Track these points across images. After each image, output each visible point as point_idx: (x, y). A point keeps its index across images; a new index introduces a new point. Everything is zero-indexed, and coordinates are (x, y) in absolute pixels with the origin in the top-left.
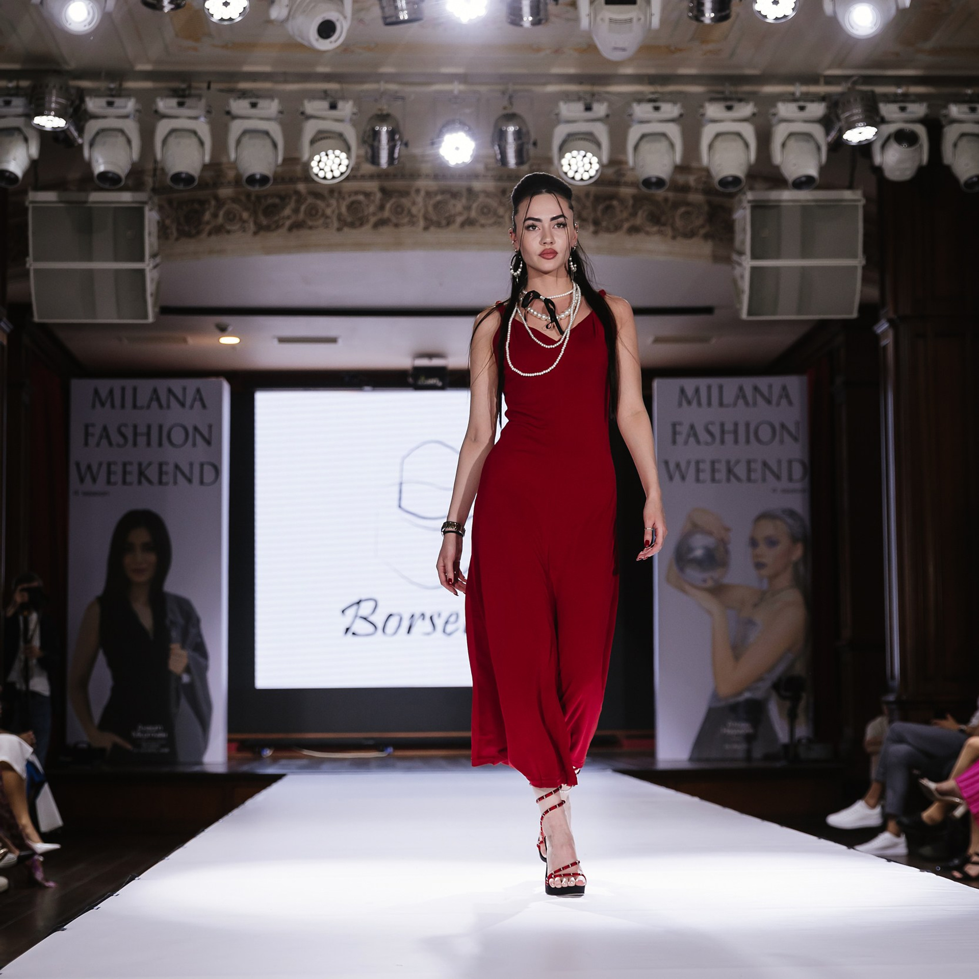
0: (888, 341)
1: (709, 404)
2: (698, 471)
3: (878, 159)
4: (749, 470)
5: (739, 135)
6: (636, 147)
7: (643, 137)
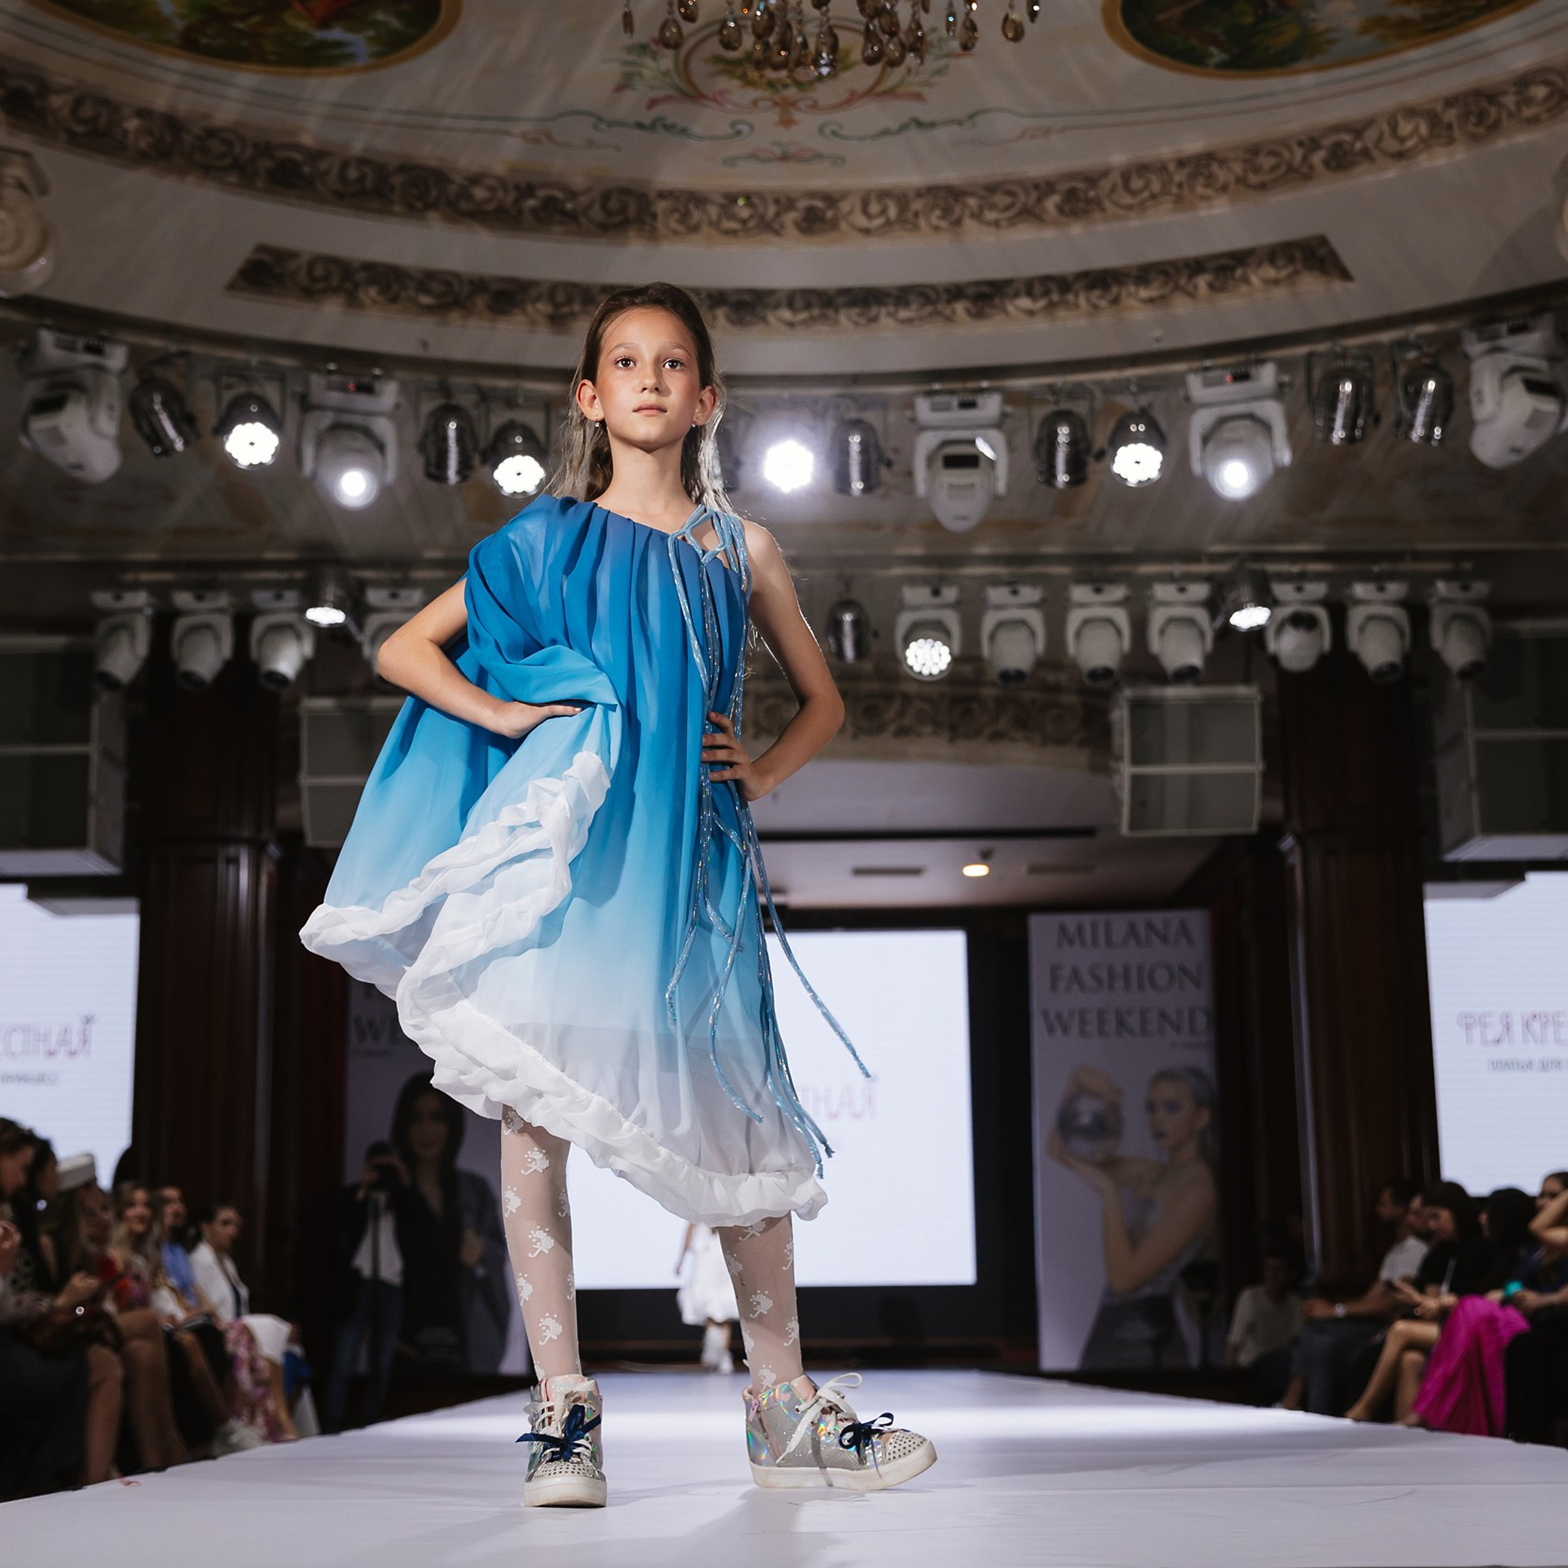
0: (1296, 859)
1: (1095, 942)
2: (1083, 1022)
3: (1272, 646)
4: (1144, 1022)
5: (1110, 621)
6: (992, 637)
7: (1000, 625)
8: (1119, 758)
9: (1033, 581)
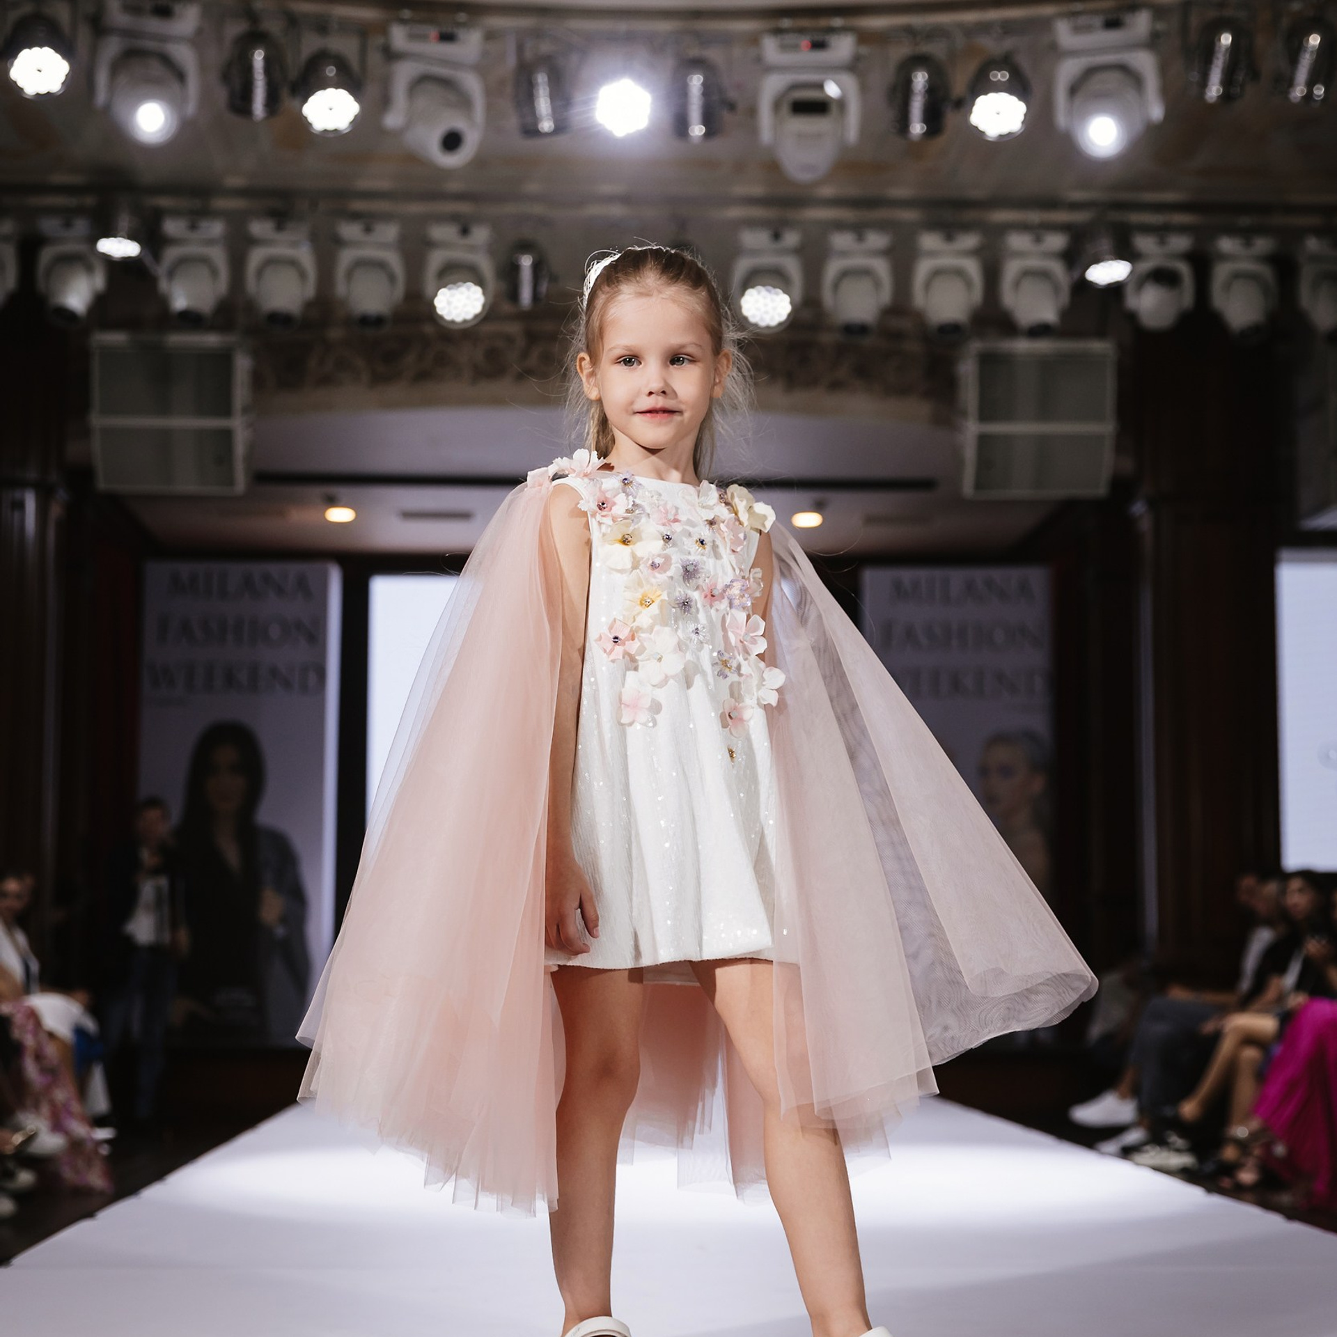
0: (1145, 525)
1: (931, 599)
3: (1131, 302)
4: (979, 682)
5: (959, 273)
6: (836, 286)
7: (845, 274)
8: (964, 414)
9: (881, 226)
